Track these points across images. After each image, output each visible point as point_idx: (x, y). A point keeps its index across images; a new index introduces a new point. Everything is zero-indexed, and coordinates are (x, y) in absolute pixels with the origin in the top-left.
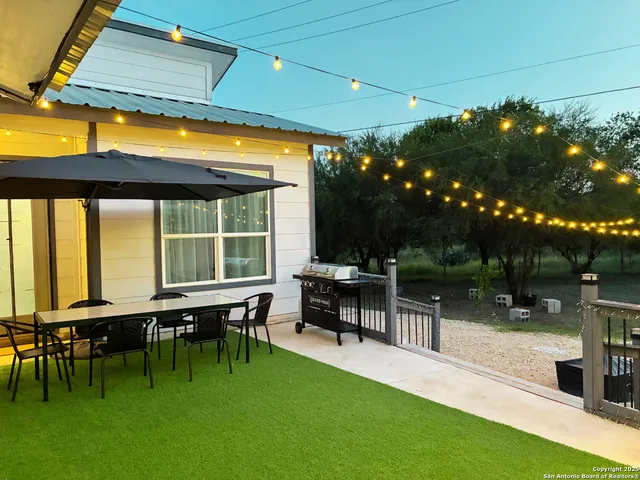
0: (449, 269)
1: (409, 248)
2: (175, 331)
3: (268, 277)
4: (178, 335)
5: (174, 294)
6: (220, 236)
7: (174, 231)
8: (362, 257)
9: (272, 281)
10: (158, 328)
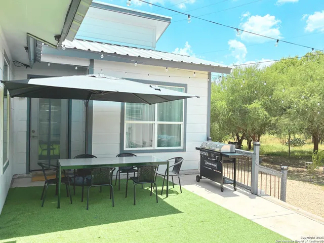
0: (292, 149)
1: (267, 135)
2: (128, 175)
3: (181, 147)
4: (129, 178)
5: (130, 154)
6: (157, 123)
7: (132, 119)
8: (238, 138)
9: (184, 150)
10: (119, 173)
